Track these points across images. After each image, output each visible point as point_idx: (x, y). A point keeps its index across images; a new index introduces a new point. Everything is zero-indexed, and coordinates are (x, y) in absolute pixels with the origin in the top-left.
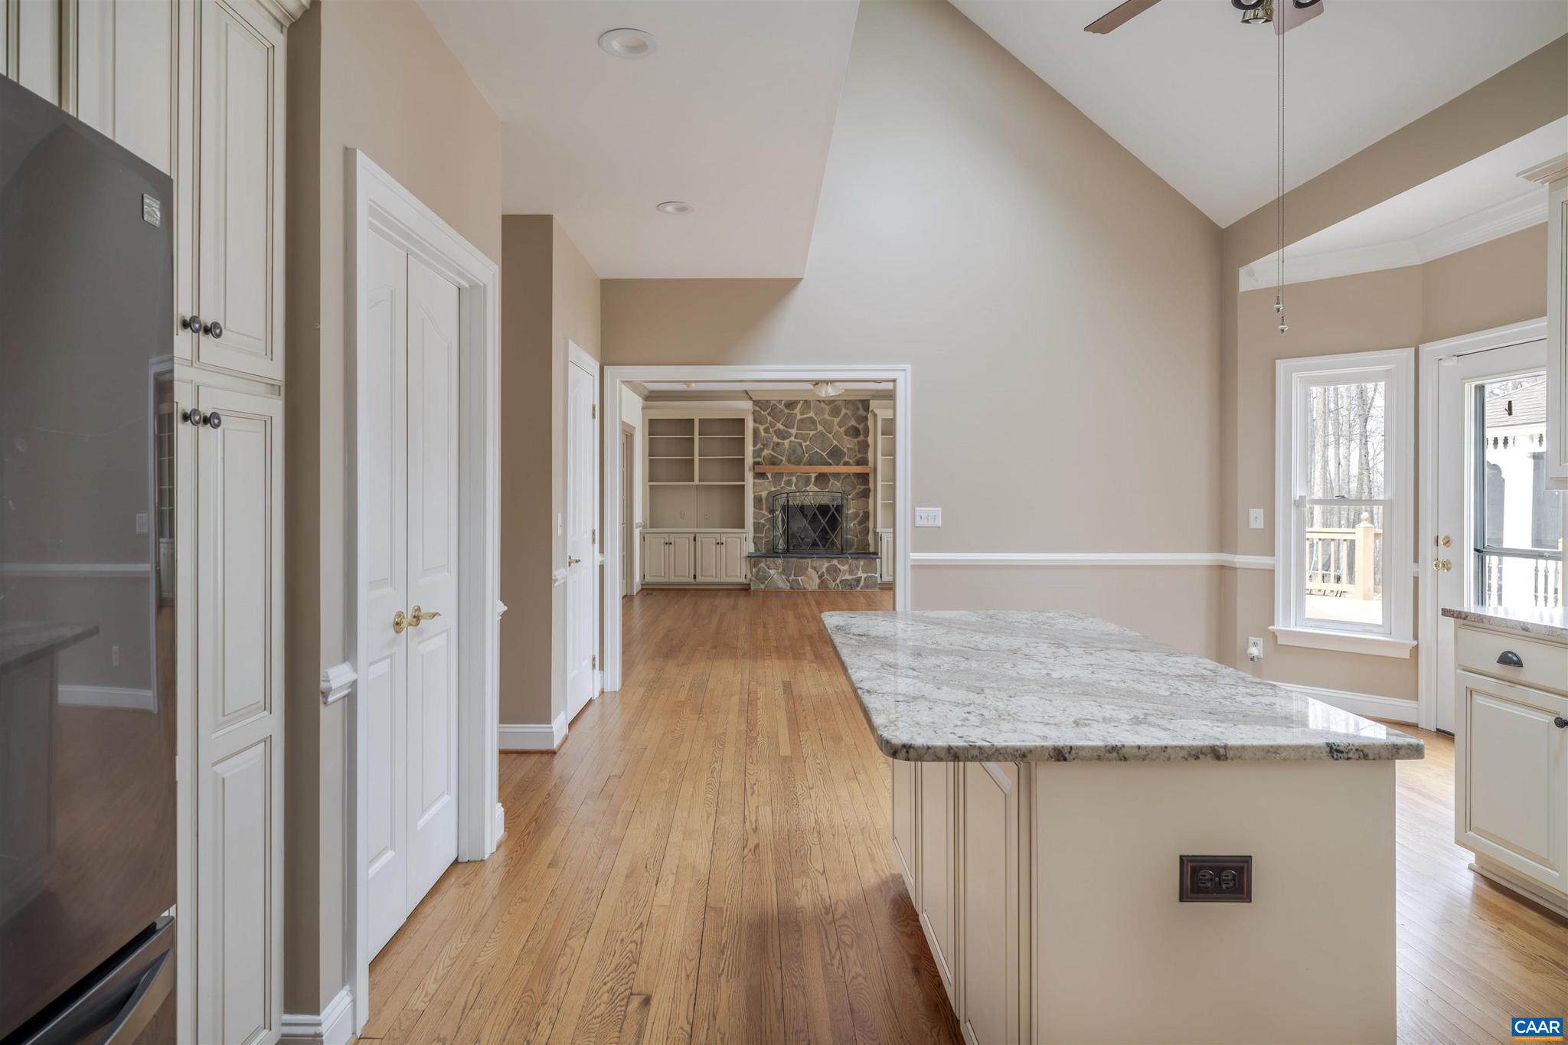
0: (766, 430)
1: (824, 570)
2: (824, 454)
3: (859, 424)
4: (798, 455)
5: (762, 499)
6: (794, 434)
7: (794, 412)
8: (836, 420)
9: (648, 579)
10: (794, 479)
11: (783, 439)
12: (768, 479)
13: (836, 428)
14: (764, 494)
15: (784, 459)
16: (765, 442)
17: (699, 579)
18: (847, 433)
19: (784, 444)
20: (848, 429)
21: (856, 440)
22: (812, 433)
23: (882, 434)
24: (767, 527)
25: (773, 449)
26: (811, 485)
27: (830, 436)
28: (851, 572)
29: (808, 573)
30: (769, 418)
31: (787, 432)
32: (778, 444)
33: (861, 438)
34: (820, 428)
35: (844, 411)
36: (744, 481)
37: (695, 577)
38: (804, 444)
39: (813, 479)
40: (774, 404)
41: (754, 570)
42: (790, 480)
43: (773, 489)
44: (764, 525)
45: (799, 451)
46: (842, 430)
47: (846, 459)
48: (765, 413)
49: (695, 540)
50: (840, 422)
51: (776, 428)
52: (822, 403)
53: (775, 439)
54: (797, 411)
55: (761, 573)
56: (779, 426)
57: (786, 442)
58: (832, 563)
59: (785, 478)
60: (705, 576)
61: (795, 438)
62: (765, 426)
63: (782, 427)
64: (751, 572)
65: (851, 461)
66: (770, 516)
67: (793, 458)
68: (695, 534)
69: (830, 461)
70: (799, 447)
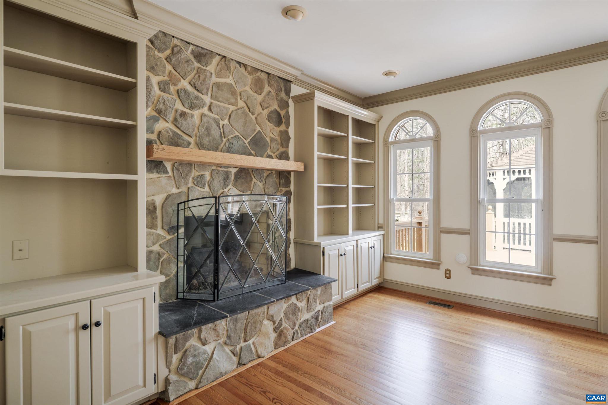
0: (164, 87)
1: (282, 315)
2: (246, 142)
3: (281, 110)
4: (214, 139)
5: (155, 208)
6: (208, 104)
7: (208, 68)
8: (259, 98)
10: (207, 175)
11: (192, 108)
12: (167, 172)
13: (258, 109)
14: (159, 200)
15: (192, 140)
16: (162, 106)
18: (269, 119)
19: (192, 116)
20: (271, 112)
21: (278, 129)
22: (232, 108)
23: (318, 125)
24: (165, 257)
25: (175, 121)
26: (230, 186)
27: (253, 117)
28: (309, 309)
29: (263, 328)
30: (169, 67)
31: (197, 98)
32: (183, 115)
33: (283, 128)
34: (241, 104)
35: (267, 88)
36: (134, 174)
38: (221, 123)
39: (232, 177)
40: (176, 46)
41: (175, 358)
42: (202, 176)
43: (175, 191)
44: (159, 255)
45: (215, 133)
46: (265, 112)
47: (269, 152)
48: (160, 55)
49: (2, 334)
50: (263, 100)
51: (179, 86)
52: (243, 69)
53: (179, 106)
54: (211, 68)
55: (190, 360)
56: (185, 84)
57: (196, 113)
58: (291, 302)
59: (194, 173)
61: (210, 109)
62: (161, 78)
63: (190, 88)
64: (168, 363)
65: (273, 155)
66: (169, 237)
67: (206, 141)
68: (2, 319)
69: (253, 152)
70: (214, 125)
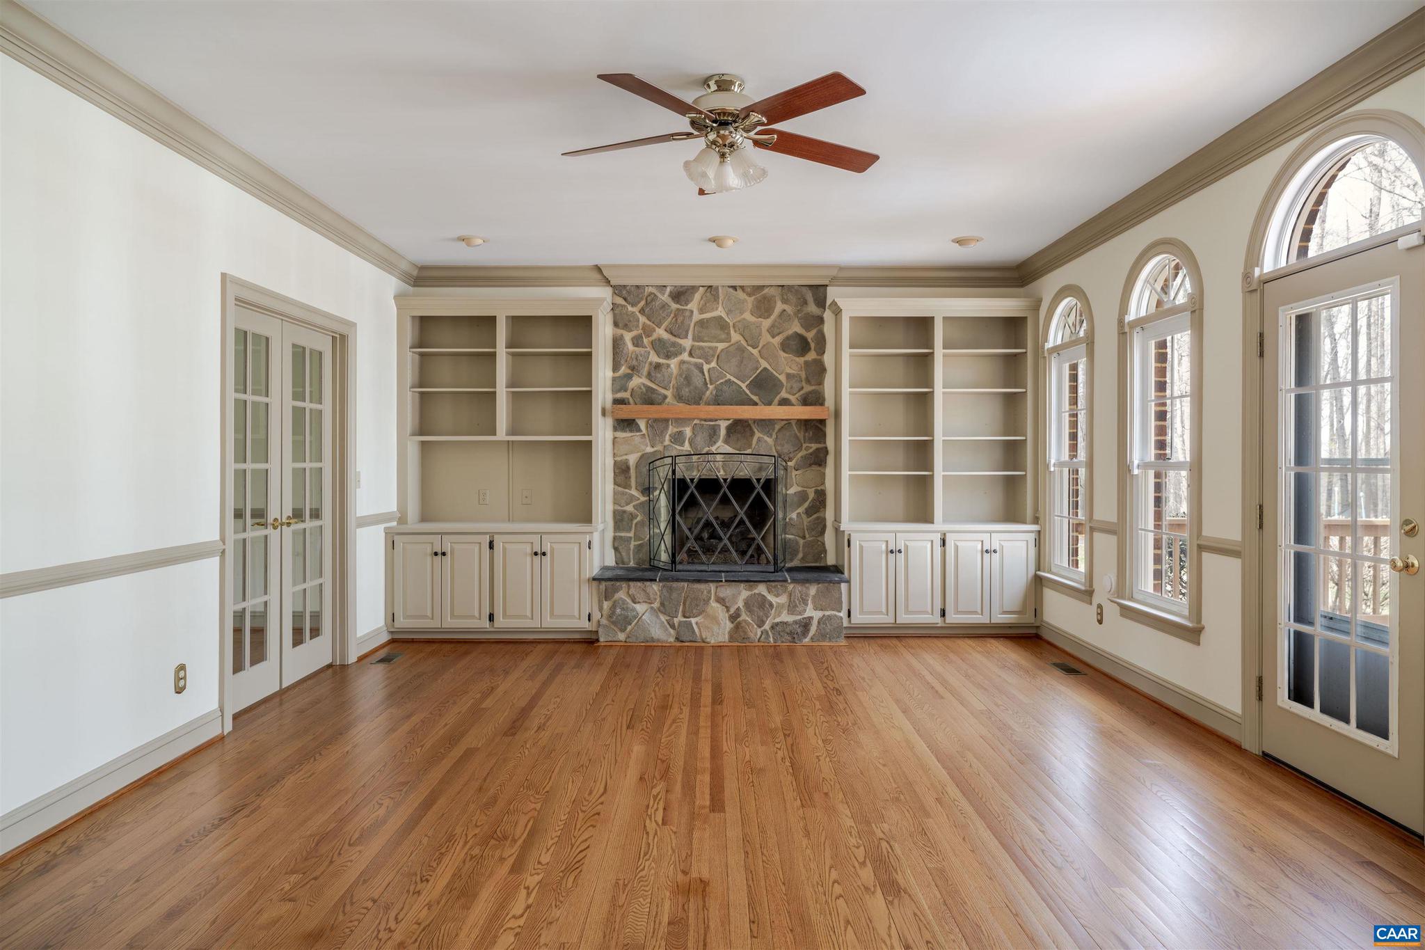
0: (637, 342)
1: (741, 604)
2: (744, 386)
3: (808, 330)
4: (696, 388)
5: (628, 468)
6: (688, 349)
7: (689, 307)
8: (766, 323)
9: (402, 622)
10: (688, 431)
11: (668, 357)
12: (640, 430)
13: (766, 338)
14: (632, 459)
15: (669, 393)
16: (635, 363)
17: (500, 622)
18: (785, 346)
19: (668, 366)
20: (788, 338)
21: (801, 360)
22: (721, 346)
23: (851, 347)
24: (639, 519)
25: (649, 376)
26: (720, 443)
27: (755, 352)
28: (792, 608)
29: (709, 610)
30: (642, 319)
31: (674, 344)
32: (658, 366)
33: (811, 356)
34: (735, 337)
35: (779, 306)
36: (590, 434)
37: (491, 617)
38: (706, 367)
39: (723, 432)
40: (651, 293)
41: (606, 605)
42: (680, 433)
43: (649, 450)
44: (632, 516)
45: (697, 381)
46: (777, 340)
47: (784, 394)
48: (635, 310)
49: (491, 546)
50: (773, 326)
51: (655, 336)
52: (740, 292)
53: (654, 358)
54: (693, 305)
55: (618, 611)
56: (661, 333)
57: (673, 363)
58: (756, 591)
59: (671, 430)
60: (511, 617)
61: (691, 354)
62: (634, 333)
63: (666, 336)
64: (601, 609)
65: (792, 398)
66: (643, 499)
67: (685, 392)
68: (492, 535)
69: (755, 398)
70: (696, 372)
